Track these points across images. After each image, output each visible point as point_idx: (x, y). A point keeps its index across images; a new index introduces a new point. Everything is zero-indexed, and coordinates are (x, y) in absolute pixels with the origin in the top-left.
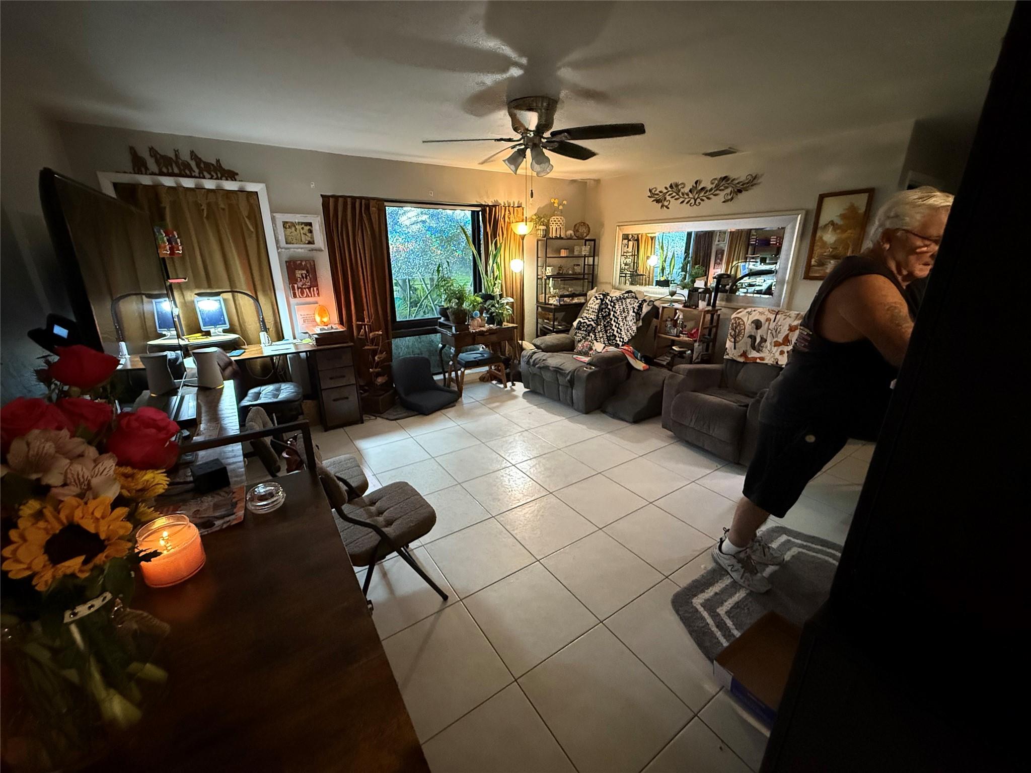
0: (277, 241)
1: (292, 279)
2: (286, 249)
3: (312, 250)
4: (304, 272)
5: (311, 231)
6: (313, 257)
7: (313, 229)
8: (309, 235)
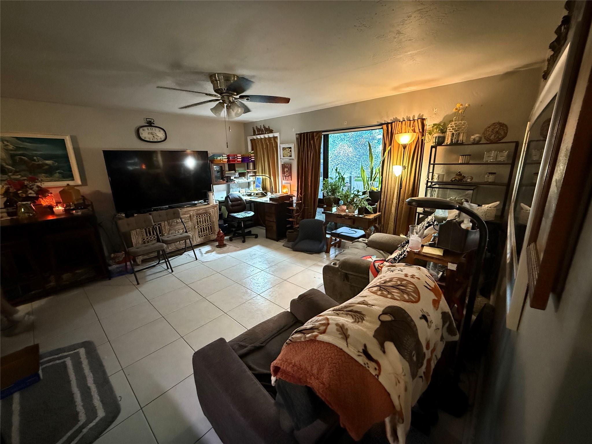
0: (280, 156)
1: (283, 172)
2: (283, 159)
3: (290, 159)
4: (287, 169)
5: (291, 151)
6: (291, 163)
7: (292, 150)
8: (290, 152)
